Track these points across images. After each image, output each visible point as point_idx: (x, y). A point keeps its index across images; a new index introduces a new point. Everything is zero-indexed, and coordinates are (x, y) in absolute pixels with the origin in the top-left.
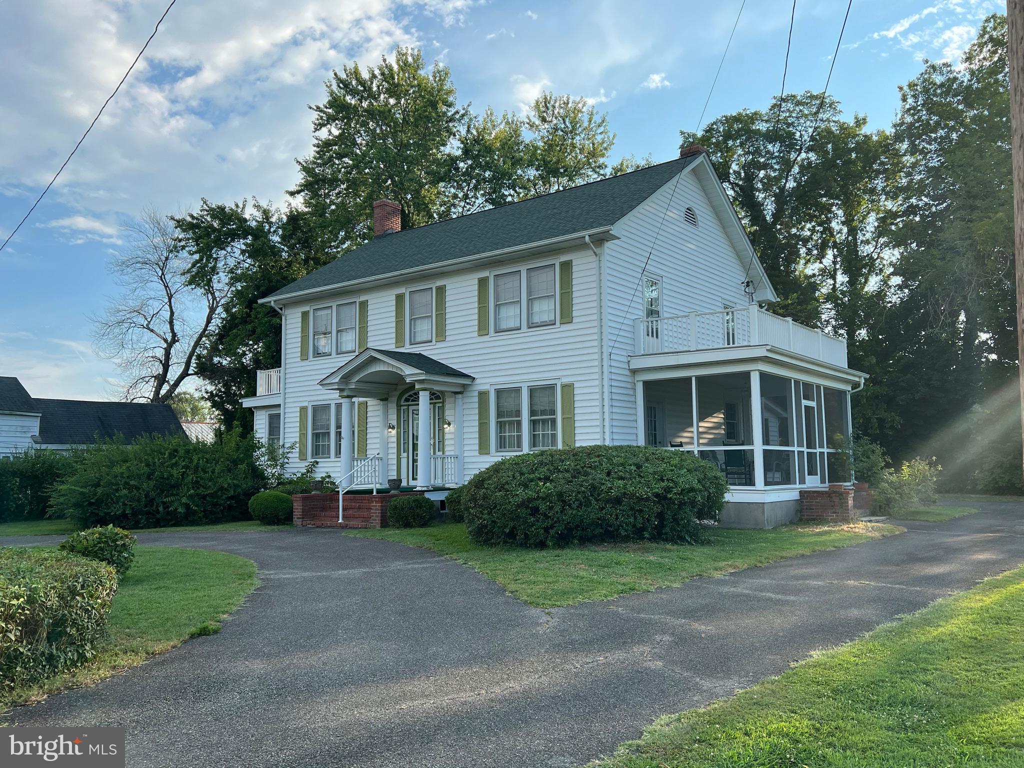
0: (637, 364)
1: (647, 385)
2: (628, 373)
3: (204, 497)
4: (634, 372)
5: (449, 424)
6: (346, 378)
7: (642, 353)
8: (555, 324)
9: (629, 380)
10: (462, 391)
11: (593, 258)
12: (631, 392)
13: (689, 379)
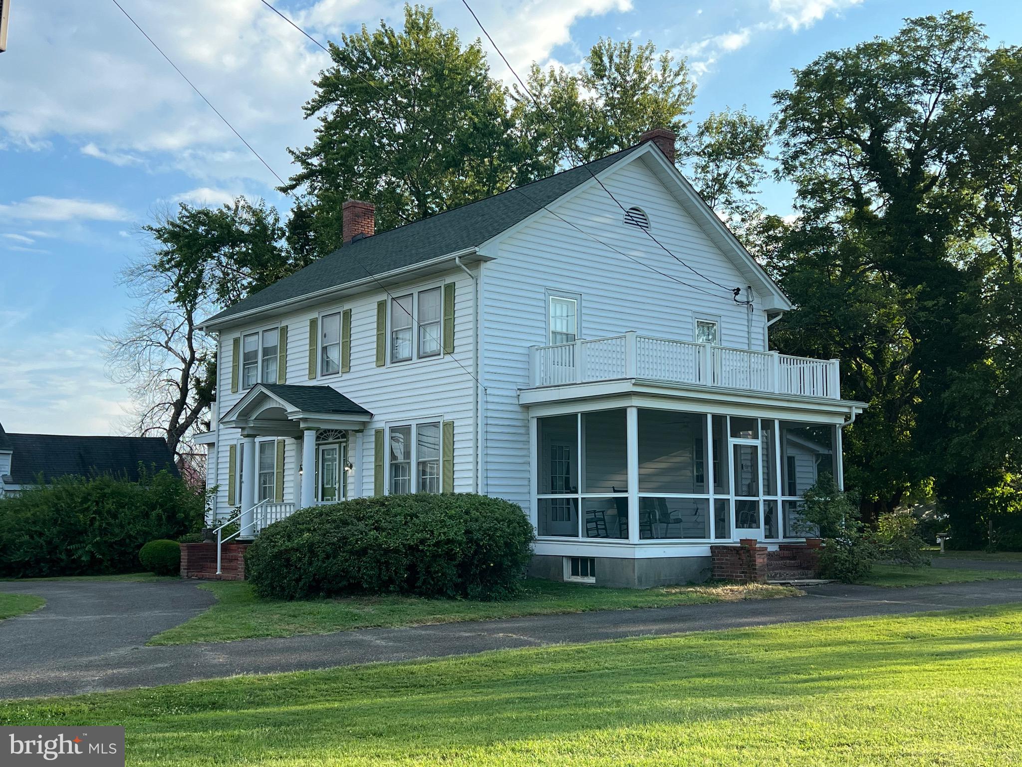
0: (530, 398)
1: (542, 421)
2: (518, 409)
3: (111, 545)
4: (527, 407)
5: (351, 467)
6: (244, 415)
7: (537, 385)
8: (439, 354)
9: (520, 417)
10: (362, 429)
11: (471, 281)
12: (522, 431)
13: (575, 415)
